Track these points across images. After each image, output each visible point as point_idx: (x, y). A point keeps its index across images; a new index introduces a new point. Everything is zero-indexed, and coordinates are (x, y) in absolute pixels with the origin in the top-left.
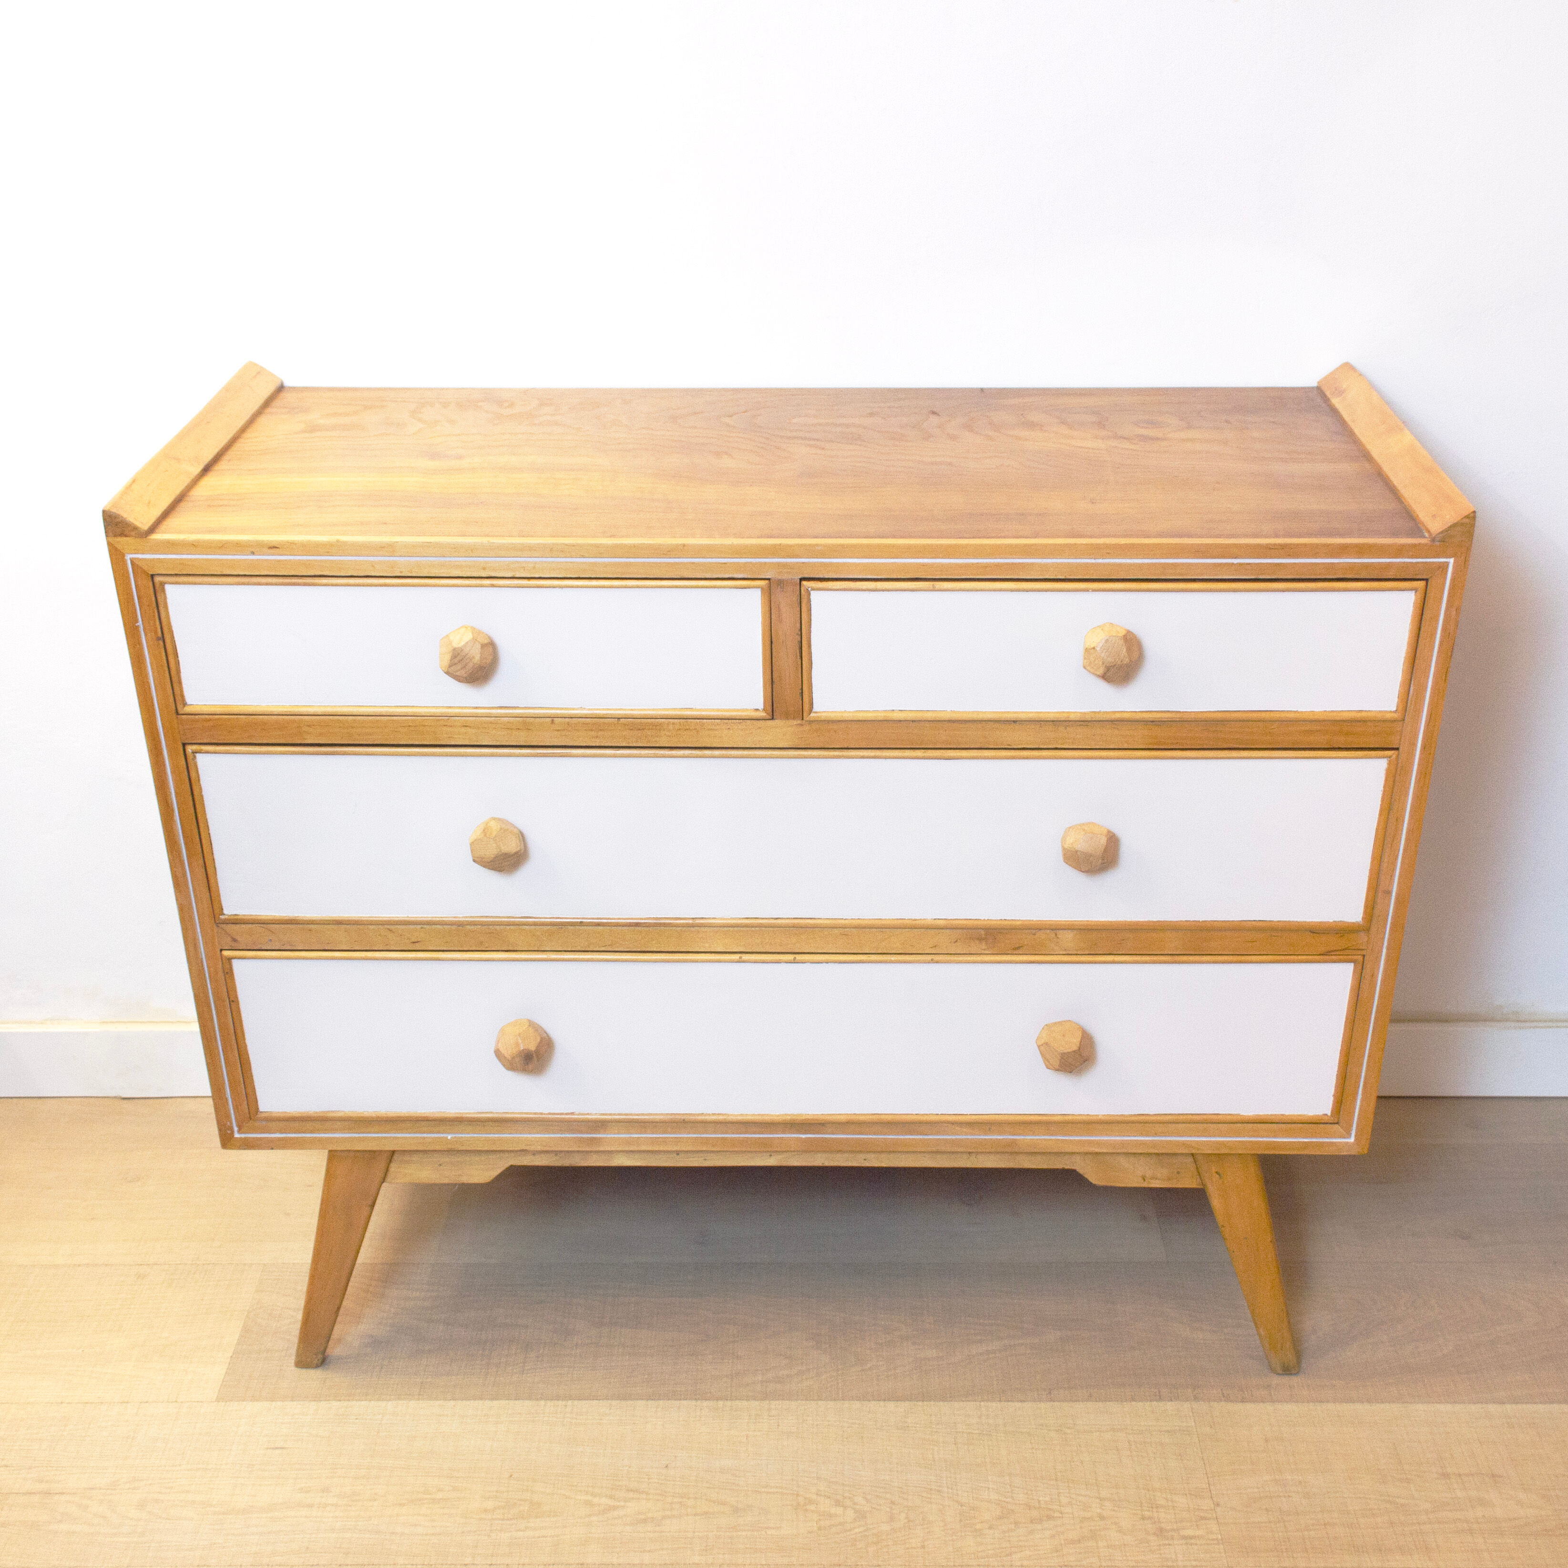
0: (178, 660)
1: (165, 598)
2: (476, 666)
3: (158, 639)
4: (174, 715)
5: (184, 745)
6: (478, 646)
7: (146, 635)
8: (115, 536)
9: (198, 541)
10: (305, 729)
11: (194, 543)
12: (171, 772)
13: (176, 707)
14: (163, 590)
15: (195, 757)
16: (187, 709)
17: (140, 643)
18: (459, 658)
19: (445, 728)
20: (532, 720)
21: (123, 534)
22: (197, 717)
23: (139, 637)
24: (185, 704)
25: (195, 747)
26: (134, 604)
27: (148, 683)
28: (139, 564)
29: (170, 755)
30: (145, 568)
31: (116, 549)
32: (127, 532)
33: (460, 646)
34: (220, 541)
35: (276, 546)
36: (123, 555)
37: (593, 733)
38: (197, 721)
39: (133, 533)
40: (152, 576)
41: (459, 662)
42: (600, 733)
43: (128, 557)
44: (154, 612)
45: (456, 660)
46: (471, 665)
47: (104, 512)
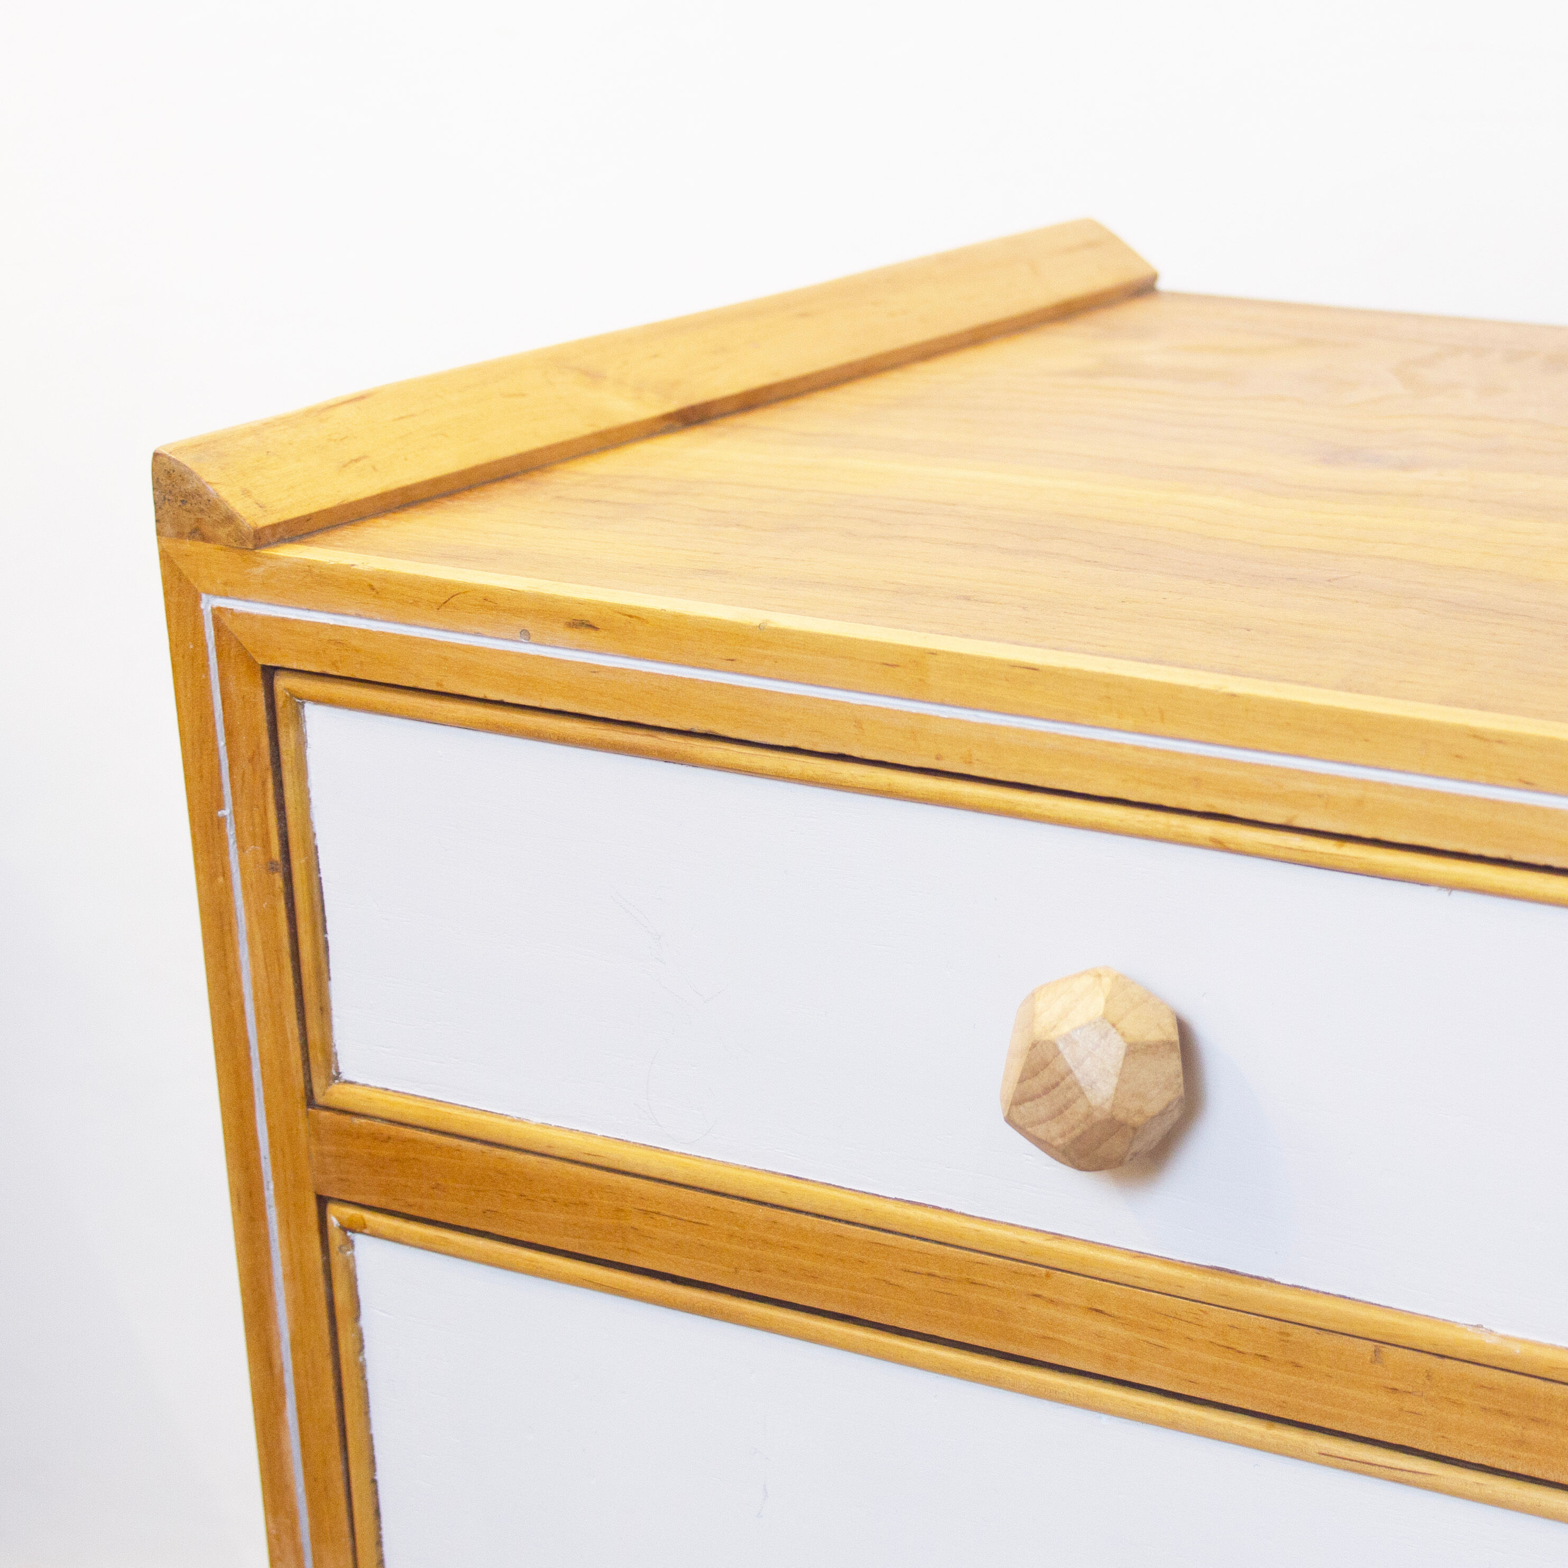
0: (326, 942)
1: (302, 743)
2: (1098, 1115)
3: (271, 867)
4: (301, 1109)
5: (322, 1202)
6: (1115, 1048)
7: (241, 848)
8: (180, 535)
9: (385, 577)
10: (636, 1221)
11: (376, 585)
12: (285, 1276)
13: (308, 1081)
14: (298, 719)
15: (350, 1244)
16: (337, 1094)
17: (225, 873)
18: (1045, 1078)
19: (1033, 1307)
20: (1310, 1334)
21: (198, 534)
22: (357, 1121)
23: (225, 852)
24: (335, 1077)
25: (350, 1212)
26: (215, 750)
27: (240, 995)
28: (234, 627)
29: (285, 1223)
30: (247, 643)
31: (180, 577)
32: (207, 530)
33: (1053, 1035)
34: (441, 585)
35: (592, 622)
36: (197, 599)
37: (1509, 1427)
38: (358, 1135)
39: (222, 532)
40: (269, 673)
41: (1046, 1091)
42: (1534, 1433)
43: (208, 604)
44: (264, 783)
45: (1036, 1085)
46: (1080, 1108)
47: (156, 455)
